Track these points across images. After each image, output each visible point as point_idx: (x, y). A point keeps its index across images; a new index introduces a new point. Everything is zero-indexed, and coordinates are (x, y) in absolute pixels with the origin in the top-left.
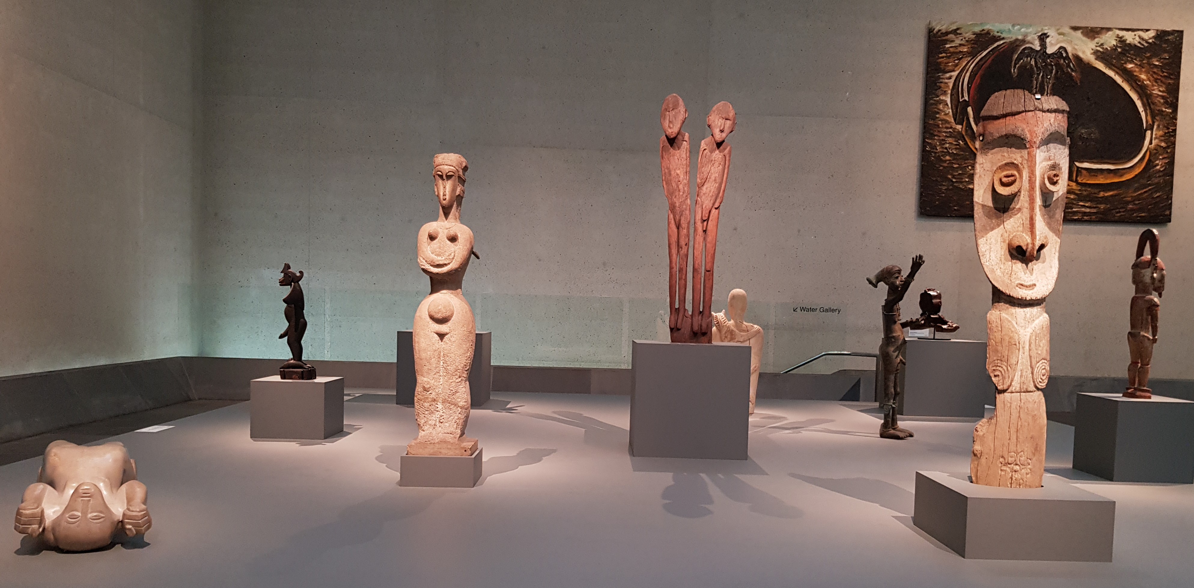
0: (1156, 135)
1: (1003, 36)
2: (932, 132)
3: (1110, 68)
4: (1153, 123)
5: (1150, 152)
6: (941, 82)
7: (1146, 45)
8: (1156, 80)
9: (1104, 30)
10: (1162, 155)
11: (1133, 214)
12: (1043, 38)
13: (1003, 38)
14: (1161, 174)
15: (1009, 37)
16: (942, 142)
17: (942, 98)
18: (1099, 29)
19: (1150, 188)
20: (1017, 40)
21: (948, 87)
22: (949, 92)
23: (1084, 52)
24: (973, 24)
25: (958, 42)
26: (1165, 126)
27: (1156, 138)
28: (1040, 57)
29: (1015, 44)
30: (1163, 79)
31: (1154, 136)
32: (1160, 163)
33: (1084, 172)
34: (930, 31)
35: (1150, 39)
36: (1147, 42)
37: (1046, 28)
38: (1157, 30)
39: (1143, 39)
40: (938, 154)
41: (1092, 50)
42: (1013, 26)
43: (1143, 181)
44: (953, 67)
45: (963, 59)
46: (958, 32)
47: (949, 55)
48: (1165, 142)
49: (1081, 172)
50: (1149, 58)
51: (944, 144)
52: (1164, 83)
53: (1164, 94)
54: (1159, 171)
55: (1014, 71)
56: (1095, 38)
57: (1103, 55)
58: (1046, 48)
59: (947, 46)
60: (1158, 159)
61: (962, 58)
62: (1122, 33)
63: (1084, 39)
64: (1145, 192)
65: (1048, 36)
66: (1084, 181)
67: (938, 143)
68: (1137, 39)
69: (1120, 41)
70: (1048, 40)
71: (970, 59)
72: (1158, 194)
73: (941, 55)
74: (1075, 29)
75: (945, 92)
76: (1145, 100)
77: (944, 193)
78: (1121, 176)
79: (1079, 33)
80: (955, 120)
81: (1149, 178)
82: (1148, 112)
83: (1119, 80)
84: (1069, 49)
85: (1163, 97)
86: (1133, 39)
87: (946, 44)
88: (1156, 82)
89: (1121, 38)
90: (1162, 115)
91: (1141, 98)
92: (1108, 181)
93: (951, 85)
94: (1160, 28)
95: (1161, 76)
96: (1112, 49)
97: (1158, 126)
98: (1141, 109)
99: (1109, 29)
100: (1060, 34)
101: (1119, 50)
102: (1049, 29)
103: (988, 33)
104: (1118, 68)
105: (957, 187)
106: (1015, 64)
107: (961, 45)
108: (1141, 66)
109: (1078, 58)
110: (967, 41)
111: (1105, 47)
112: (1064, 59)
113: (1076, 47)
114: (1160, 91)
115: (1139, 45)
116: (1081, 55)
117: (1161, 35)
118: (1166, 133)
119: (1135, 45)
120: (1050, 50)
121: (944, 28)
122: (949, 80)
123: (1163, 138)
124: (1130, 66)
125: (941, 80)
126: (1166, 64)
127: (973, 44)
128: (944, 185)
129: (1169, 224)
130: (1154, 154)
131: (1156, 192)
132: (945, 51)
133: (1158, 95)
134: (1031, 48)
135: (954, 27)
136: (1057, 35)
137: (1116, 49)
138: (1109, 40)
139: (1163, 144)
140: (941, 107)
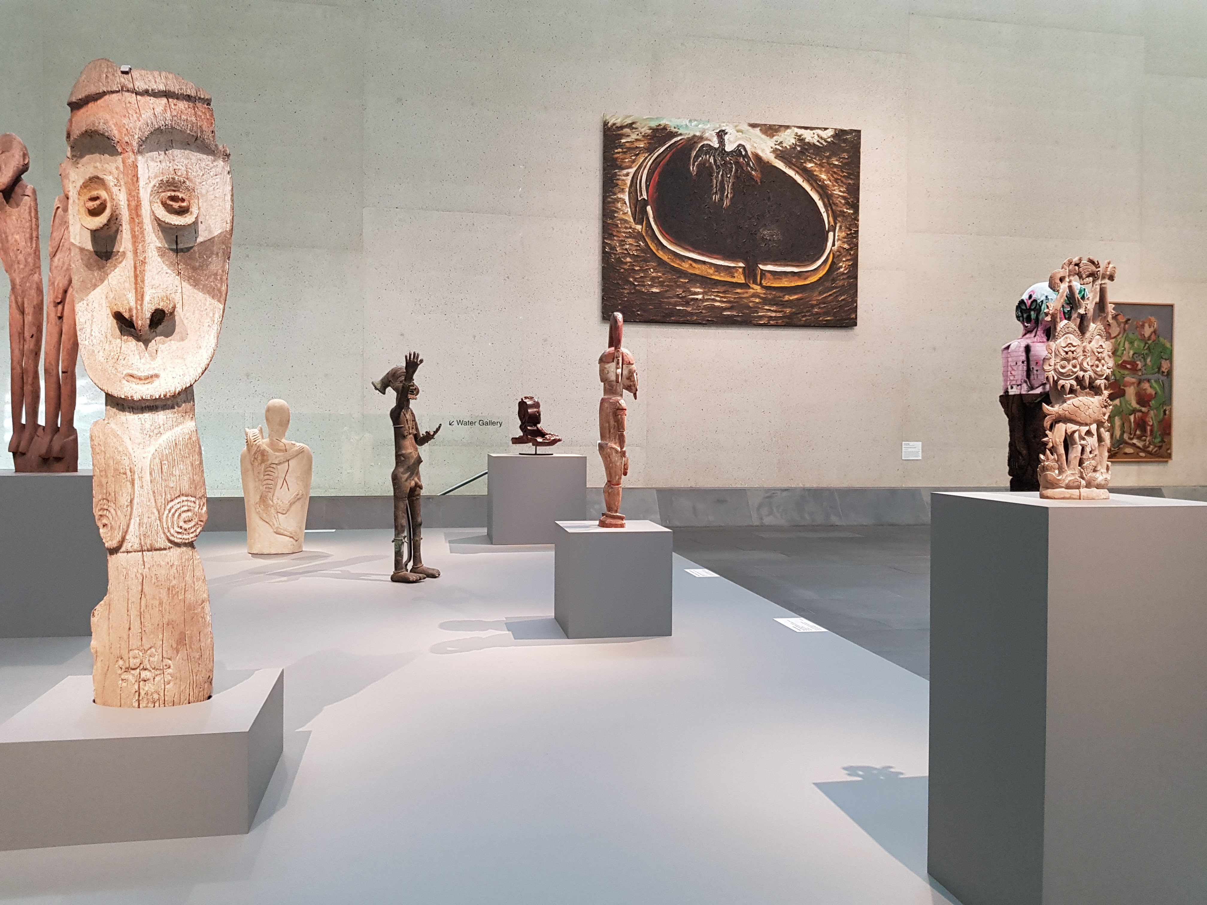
0: (838, 236)
1: (680, 132)
2: (610, 232)
3: (790, 167)
4: (836, 224)
5: (833, 254)
6: (618, 180)
7: (825, 144)
8: (836, 180)
9: (783, 128)
10: (845, 256)
11: (819, 318)
12: (721, 135)
13: (681, 134)
14: (845, 277)
15: (686, 134)
16: (622, 243)
17: (620, 196)
18: (777, 127)
19: (834, 291)
20: (694, 136)
21: (625, 184)
22: (627, 190)
23: (763, 150)
24: (648, 118)
25: (634, 137)
26: (847, 228)
27: (838, 240)
28: (719, 154)
29: (693, 141)
30: (843, 179)
31: (836, 238)
32: (844, 266)
33: (768, 275)
34: (605, 124)
35: (829, 138)
36: (826, 141)
37: (725, 124)
38: (835, 129)
39: (821, 138)
40: (618, 256)
41: (772, 148)
42: (690, 121)
43: (828, 284)
44: (630, 164)
45: (640, 155)
46: (634, 126)
47: (625, 150)
48: (847, 244)
49: (764, 274)
50: (828, 158)
51: (624, 245)
52: (845, 184)
53: (845, 195)
54: (843, 274)
55: (693, 169)
56: (773, 136)
57: (782, 154)
58: (724, 145)
59: (623, 141)
60: (841, 261)
61: (638, 154)
62: (800, 132)
63: (763, 136)
64: (830, 295)
65: (726, 133)
66: (768, 285)
67: (617, 244)
68: (816, 137)
69: (799, 140)
70: (726, 137)
71: (647, 155)
72: (843, 298)
73: (616, 151)
74: (753, 126)
75: (623, 189)
76: (826, 200)
77: (626, 297)
78: (806, 279)
79: (757, 130)
80: (634, 219)
81: (834, 280)
82: (830, 212)
83: (799, 179)
84: (748, 147)
85: (844, 198)
86: (812, 137)
87: (621, 139)
88: (837, 183)
89: (800, 136)
90: (844, 216)
91: (821, 198)
92: (793, 284)
93: (628, 183)
94: (839, 127)
95: (841, 176)
96: (791, 148)
97: (840, 227)
98: (822, 210)
99: (788, 127)
100: (738, 131)
101: (799, 149)
102: (727, 125)
103: (665, 128)
104: (798, 167)
105: (638, 289)
106: (694, 162)
107: (637, 140)
108: (821, 165)
109: (758, 157)
110: (643, 136)
111: (784, 145)
112: (744, 157)
113: (755, 145)
114: (840, 191)
115: (818, 144)
116: (761, 154)
117: (840, 134)
118: (848, 234)
119: (814, 144)
120: (729, 148)
121: (619, 122)
122: (626, 176)
123: (846, 240)
124: (809, 165)
125: (618, 177)
126: (846, 164)
127: (650, 139)
128: (625, 289)
129: (855, 327)
130: (837, 257)
131: (841, 295)
132: (621, 146)
133: (839, 195)
134: (710, 145)
135: (629, 121)
136: (736, 132)
137: (795, 148)
138: (788, 139)
139: (846, 246)
140: (619, 205)
